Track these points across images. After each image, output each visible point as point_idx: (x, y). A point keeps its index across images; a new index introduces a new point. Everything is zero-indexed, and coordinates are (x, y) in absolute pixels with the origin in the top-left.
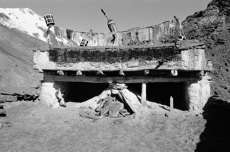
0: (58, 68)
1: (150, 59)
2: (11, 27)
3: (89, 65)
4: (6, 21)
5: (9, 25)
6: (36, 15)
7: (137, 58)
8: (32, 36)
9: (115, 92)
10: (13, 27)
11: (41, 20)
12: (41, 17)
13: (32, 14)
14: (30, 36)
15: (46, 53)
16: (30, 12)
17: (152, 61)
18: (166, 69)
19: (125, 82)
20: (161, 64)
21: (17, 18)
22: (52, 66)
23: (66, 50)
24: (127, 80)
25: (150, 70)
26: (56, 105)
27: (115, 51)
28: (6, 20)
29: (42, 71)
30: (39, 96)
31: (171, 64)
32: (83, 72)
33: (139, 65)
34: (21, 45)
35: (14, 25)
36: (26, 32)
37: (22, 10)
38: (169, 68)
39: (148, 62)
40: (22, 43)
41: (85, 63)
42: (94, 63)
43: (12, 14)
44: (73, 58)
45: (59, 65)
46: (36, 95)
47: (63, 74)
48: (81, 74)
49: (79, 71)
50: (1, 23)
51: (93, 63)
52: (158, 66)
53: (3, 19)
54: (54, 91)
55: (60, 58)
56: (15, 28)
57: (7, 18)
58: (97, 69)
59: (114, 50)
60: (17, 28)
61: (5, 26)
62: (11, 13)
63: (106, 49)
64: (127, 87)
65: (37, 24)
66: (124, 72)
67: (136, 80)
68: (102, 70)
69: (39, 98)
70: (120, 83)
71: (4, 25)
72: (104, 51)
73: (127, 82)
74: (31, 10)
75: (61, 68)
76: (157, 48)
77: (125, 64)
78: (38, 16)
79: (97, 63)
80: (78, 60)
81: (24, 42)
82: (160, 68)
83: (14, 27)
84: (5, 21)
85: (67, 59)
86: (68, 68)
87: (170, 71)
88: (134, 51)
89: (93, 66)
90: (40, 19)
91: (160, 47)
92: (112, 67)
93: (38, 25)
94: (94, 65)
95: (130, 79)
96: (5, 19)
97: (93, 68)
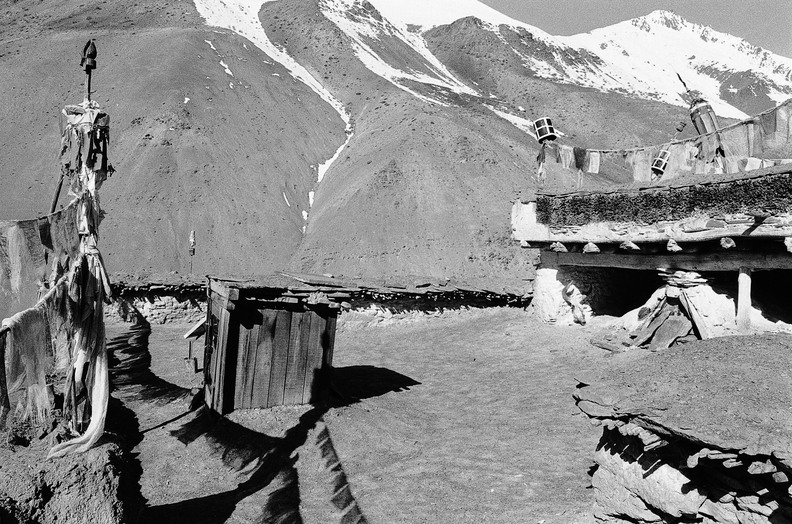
0: (553, 238)
1: (734, 210)
2: (608, 87)
3: (607, 228)
4: (592, 71)
5: (601, 83)
6: (690, 25)
7: (707, 208)
8: (676, 104)
9: (673, 292)
10: (613, 85)
11: (710, 42)
12: (708, 28)
13: (675, 28)
14: (669, 106)
15: (531, 204)
16: (668, 23)
17: (738, 215)
18: (771, 234)
19: (699, 269)
20: (759, 221)
21: (627, 54)
22: (542, 233)
23: (564, 196)
24: (700, 262)
25: (734, 238)
26: (567, 320)
27: (659, 194)
28: (593, 68)
29: (526, 244)
30: (532, 298)
31: (783, 220)
32: (598, 245)
33: (710, 226)
34: (638, 140)
35: (617, 78)
36: (656, 95)
37: (640, 23)
38: (779, 232)
39: (728, 217)
40: (641, 136)
41: (601, 224)
42: (616, 225)
43: (609, 44)
44: (579, 214)
45: (555, 231)
46: (527, 296)
47: (565, 250)
48: (595, 249)
49: (591, 244)
50: (580, 80)
51: (613, 223)
52: (753, 228)
53: (583, 67)
54: (559, 286)
55: (554, 215)
56: (621, 89)
57: (596, 60)
58: (622, 238)
59: (658, 191)
60: (626, 87)
61: (590, 90)
62: (605, 41)
63: (641, 189)
64: (705, 281)
65: (694, 57)
66: (680, 243)
67: (720, 264)
68: (633, 239)
69: (533, 302)
70: (686, 271)
71: (587, 85)
72: (637, 194)
73: (704, 269)
74: (669, 15)
75: (559, 237)
76: (753, 181)
77: (677, 223)
78: (697, 27)
79: (623, 225)
80: (588, 219)
81: (648, 129)
82: (755, 233)
83: (617, 87)
84: (589, 74)
85: (568, 217)
86: (571, 237)
87: (783, 238)
88: (700, 192)
89: (614, 230)
90: (704, 38)
91: (760, 177)
92: (652, 234)
93: (699, 61)
94: (616, 228)
95: (706, 262)
96: (590, 66)
97: (614, 237)
